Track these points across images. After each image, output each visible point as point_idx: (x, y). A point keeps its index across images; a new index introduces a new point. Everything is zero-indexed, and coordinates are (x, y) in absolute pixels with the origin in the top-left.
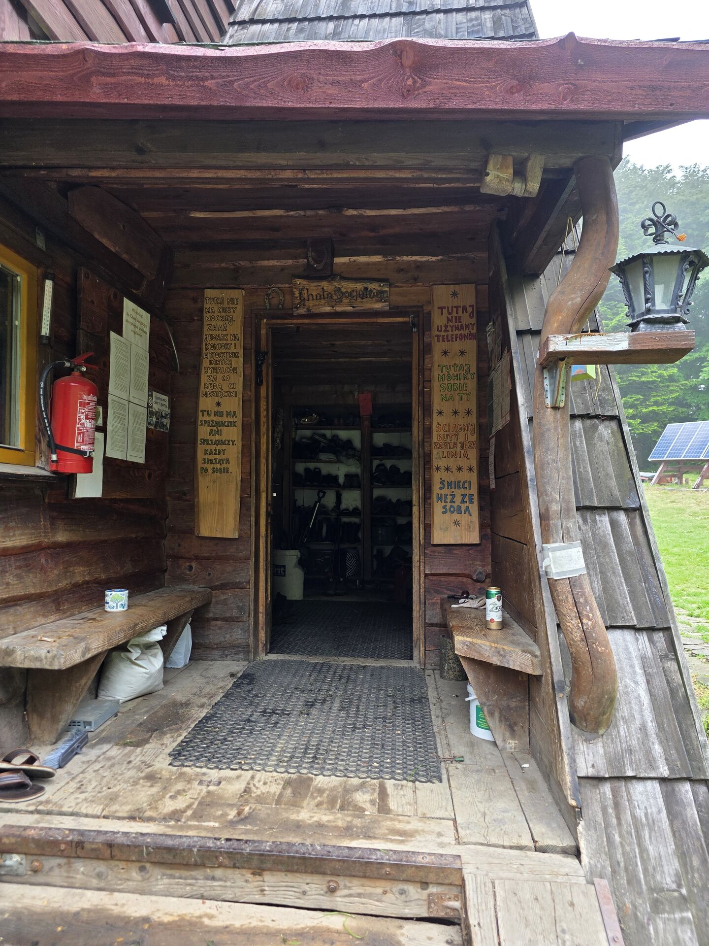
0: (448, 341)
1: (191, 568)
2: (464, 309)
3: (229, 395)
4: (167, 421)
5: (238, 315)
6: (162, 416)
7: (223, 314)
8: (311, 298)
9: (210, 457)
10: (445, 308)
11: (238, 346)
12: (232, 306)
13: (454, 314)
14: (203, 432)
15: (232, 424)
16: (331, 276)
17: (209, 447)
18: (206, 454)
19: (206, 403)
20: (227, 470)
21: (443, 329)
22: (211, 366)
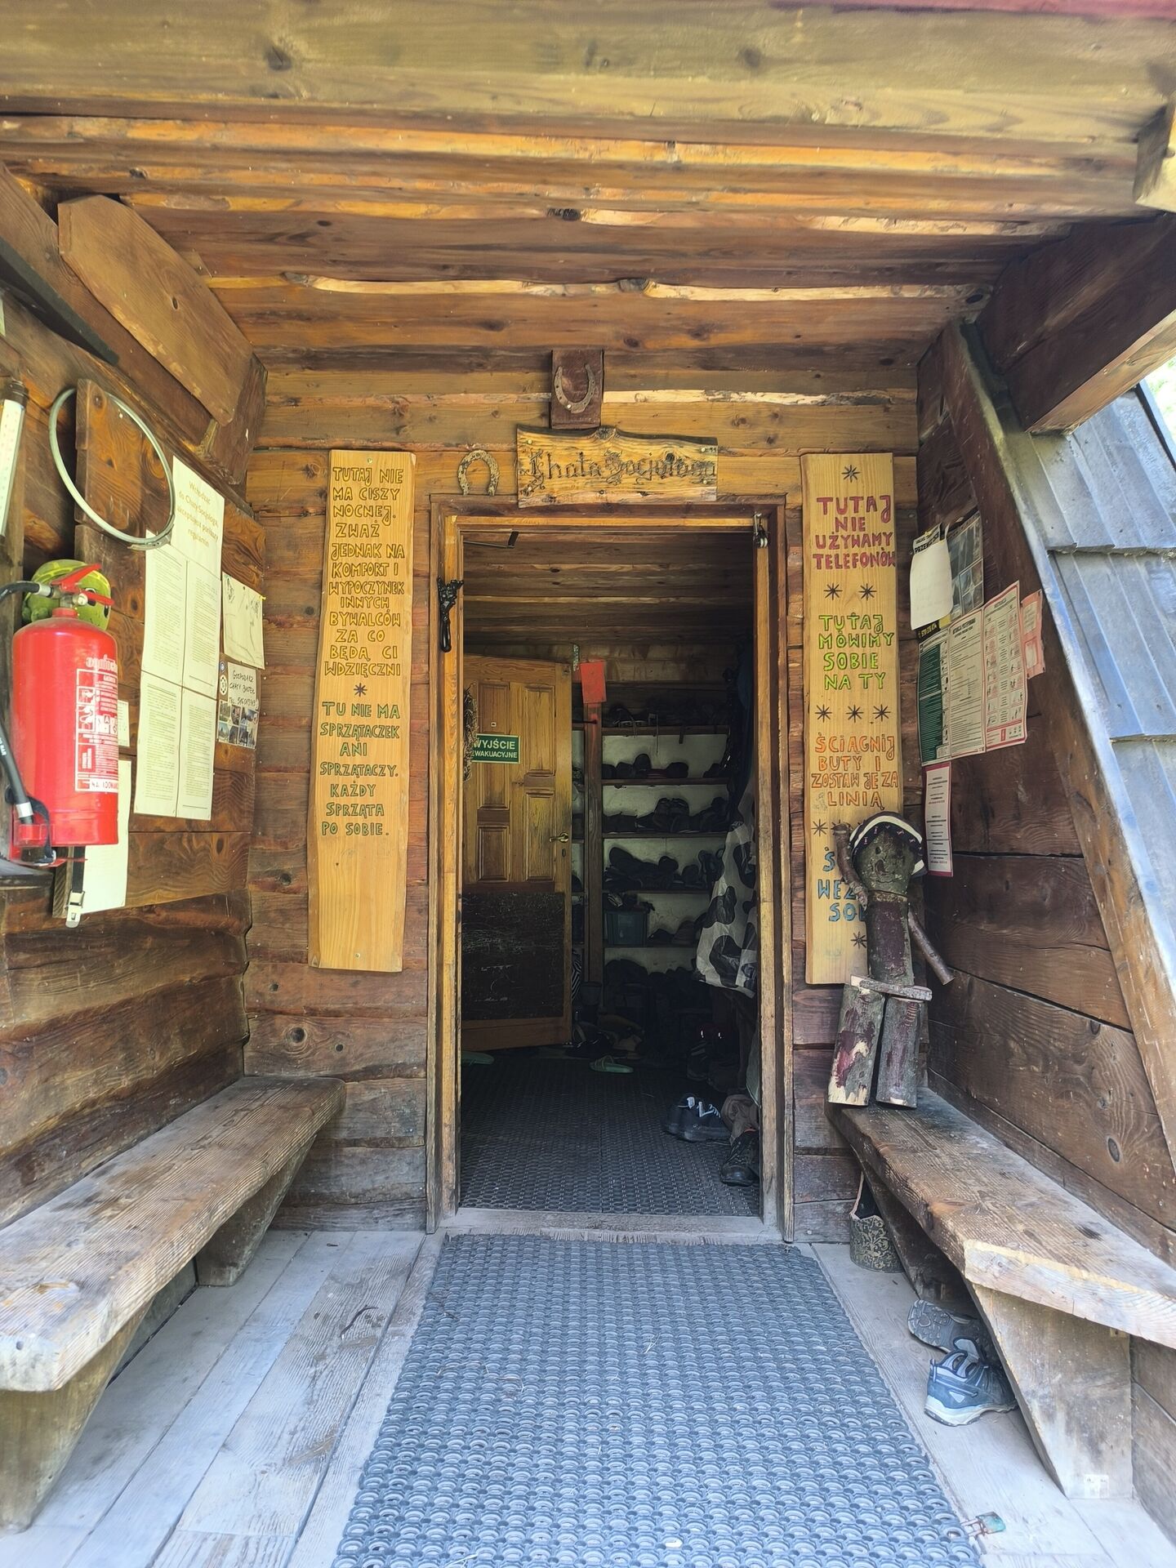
0: (838, 566)
1: (299, 1035)
2: (871, 503)
3: (386, 670)
4: (251, 726)
5: (403, 504)
6: (245, 717)
7: (371, 502)
8: (555, 472)
9: (343, 801)
10: (831, 499)
11: (402, 570)
12: (388, 485)
13: (850, 513)
14: (328, 748)
15: (390, 732)
17: (341, 780)
18: (333, 794)
19: (334, 688)
20: (378, 829)
21: (829, 542)
22: (345, 610)
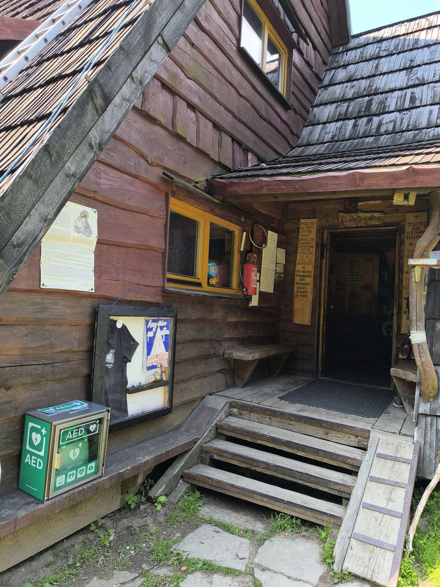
0: (412, 239)
1: (290, 336)
2: (421, 223)
3: (308, 264)
4: (282, 275)
5: (314, 230)
6: (281, 274)
7: (308, 229)
8: (346, 221)
9: (299, 290)
10: (411, 223)
11: (313, 243)
12: (311, 226)
13: (416, 226)
14: (297, 279)
15: (309, 276)
16: (357, 211)
17: (299, 286)
18: (298, 289)
19: (299, 267)
20: (306, 296)
21: (410, 233)
22: (302, 252)
